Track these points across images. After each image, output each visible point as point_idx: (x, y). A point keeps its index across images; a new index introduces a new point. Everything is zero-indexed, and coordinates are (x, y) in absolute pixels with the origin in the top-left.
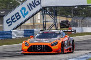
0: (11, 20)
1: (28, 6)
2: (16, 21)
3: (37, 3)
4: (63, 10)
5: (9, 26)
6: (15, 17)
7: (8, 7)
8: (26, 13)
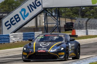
0: (9, 23)
1: (28, 7)
2: (15, 23)
3: (38, 4)
4: (70, 12)
5: (8, 29)
6: (14, 19)
7: (11, 9)
8: (26, 14)
